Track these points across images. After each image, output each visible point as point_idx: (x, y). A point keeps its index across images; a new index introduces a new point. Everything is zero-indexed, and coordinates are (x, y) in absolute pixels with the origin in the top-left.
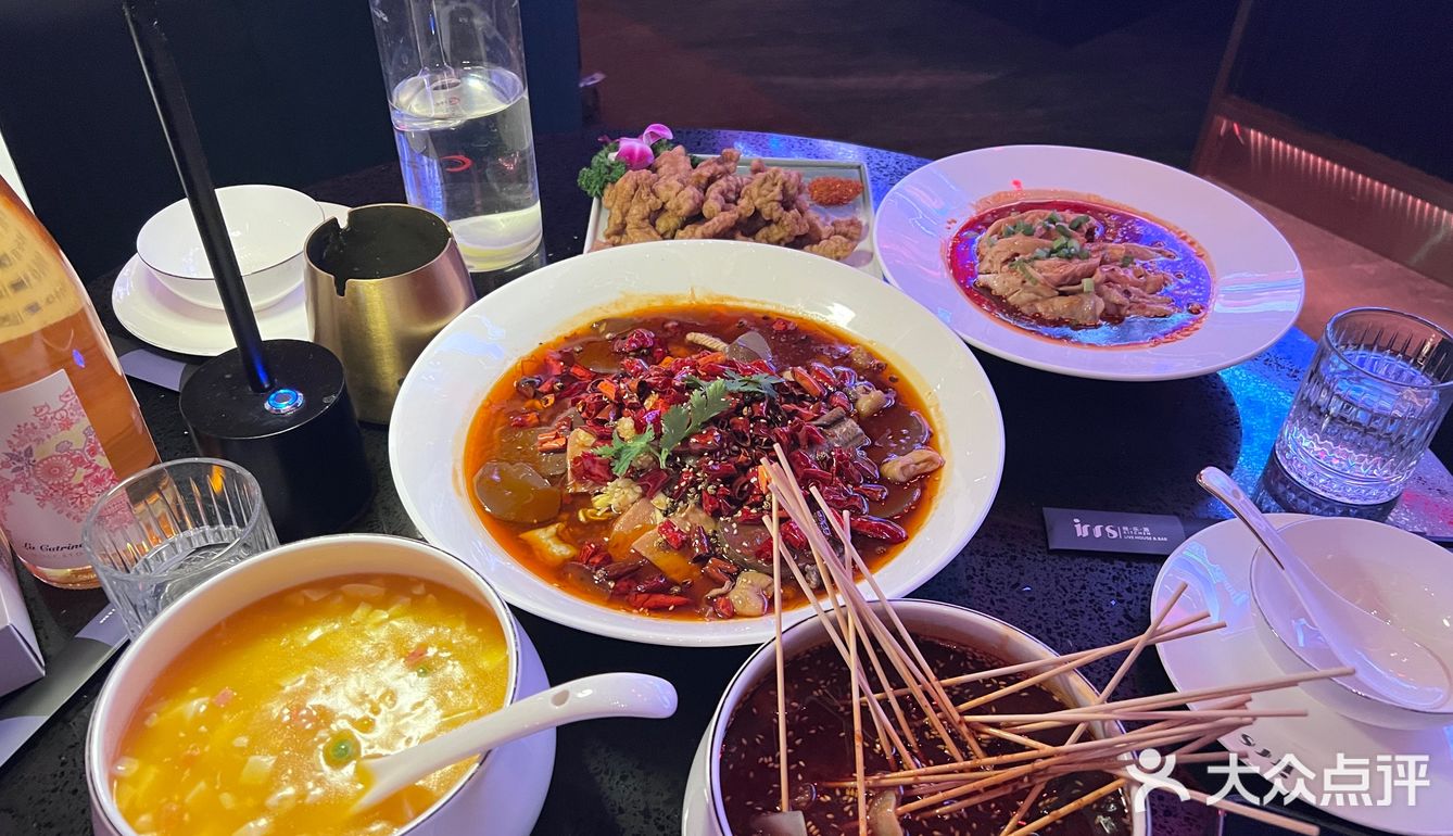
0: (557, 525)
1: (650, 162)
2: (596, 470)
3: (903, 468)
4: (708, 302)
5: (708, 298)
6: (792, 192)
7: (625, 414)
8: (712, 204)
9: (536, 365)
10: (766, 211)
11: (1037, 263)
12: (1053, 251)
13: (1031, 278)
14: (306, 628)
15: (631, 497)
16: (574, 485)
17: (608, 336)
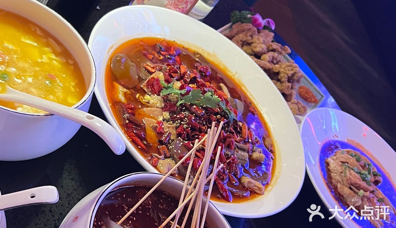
0: (128, 90)
1: (260, 28)
2: (156, 87)
3: (249, 182)
4: (237, 82)
5: (238, 80)
6: (295, 78)
7: (181, 82)
8: (267, 57)
9: (167, 45)
10: (282, 75)
11: (352, 171)
12: (360, 173)
13: (345, 173)
14: (27, 37)
15: (158, 105)
16: (144, 86)
17: (197, 59)
